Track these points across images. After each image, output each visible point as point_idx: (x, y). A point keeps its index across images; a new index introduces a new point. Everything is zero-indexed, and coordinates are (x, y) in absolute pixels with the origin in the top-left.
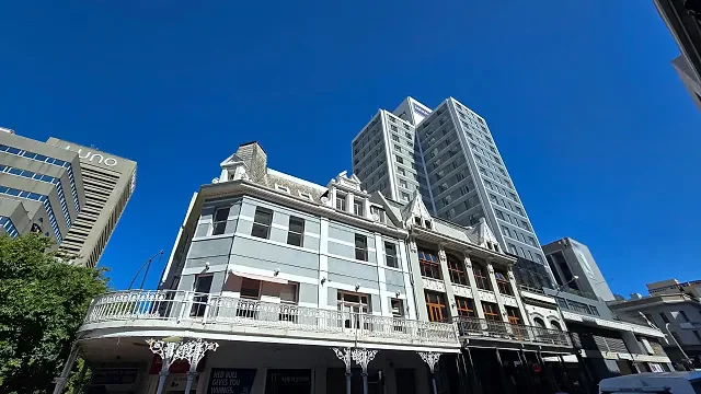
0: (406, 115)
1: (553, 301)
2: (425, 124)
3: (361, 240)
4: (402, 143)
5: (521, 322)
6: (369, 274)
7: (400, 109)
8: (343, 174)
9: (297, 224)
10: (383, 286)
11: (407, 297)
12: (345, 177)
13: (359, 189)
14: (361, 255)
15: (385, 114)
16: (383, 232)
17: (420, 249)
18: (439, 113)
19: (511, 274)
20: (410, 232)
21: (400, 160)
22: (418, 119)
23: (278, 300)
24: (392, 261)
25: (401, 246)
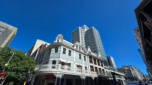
0: (83, 28)
1: (109, 68)
2: (87, 31)
3: (80, 55)
4: (83, 34)
5: (104, 72)
6: (82, 62)
7: (82, 27)
8: (77, 42)
9: (70, 52)
10: (84, 64)
11: (87, 66)
14: (80, 58)
15: (80, 28)
16: (84, 54)
17: (89, 57)
18: (90, 29)
19: (103, 63)
20: (88, 54)
21: (82, 38)
22: (86, 30)
23: (67, 66)
24: (85, 60)
25: (86, 57)
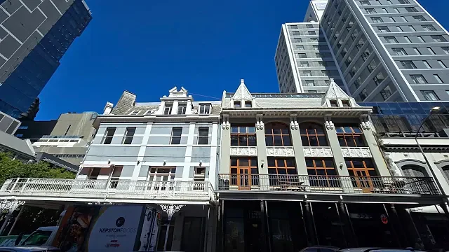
0: (311, 17)
2: (325, 16)
3: (177, 131)
4: (305, 42)
5: (376, 172)
8: (174, 90)
9: (131, 131)
12: (176, 91)
13: (184, 96)
14: (176, 141)
15: (286, 27)
16: (196, 121)
20: (221, 114)
22: (321, 14)
24: (203, 140)
25: (214, 127)
